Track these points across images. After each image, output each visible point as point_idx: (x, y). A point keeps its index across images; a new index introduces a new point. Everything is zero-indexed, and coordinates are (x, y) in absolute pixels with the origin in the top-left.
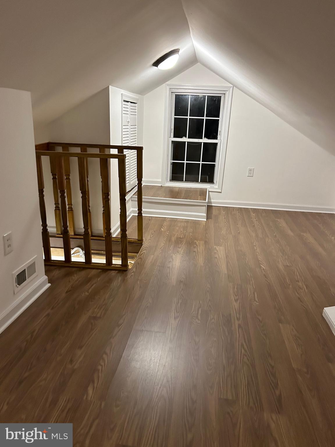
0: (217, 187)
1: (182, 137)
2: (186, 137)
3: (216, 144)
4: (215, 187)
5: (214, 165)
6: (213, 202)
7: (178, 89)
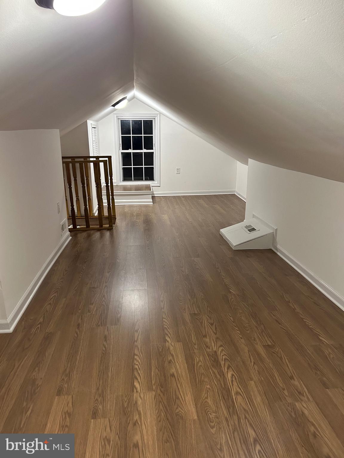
0: (157, 183)
1: (128, 149)
2: (131, 149)
3: (153, 153)
4: (155, 183)
5: (153, 168)
6: (155, 193)
7: (122, 116)
